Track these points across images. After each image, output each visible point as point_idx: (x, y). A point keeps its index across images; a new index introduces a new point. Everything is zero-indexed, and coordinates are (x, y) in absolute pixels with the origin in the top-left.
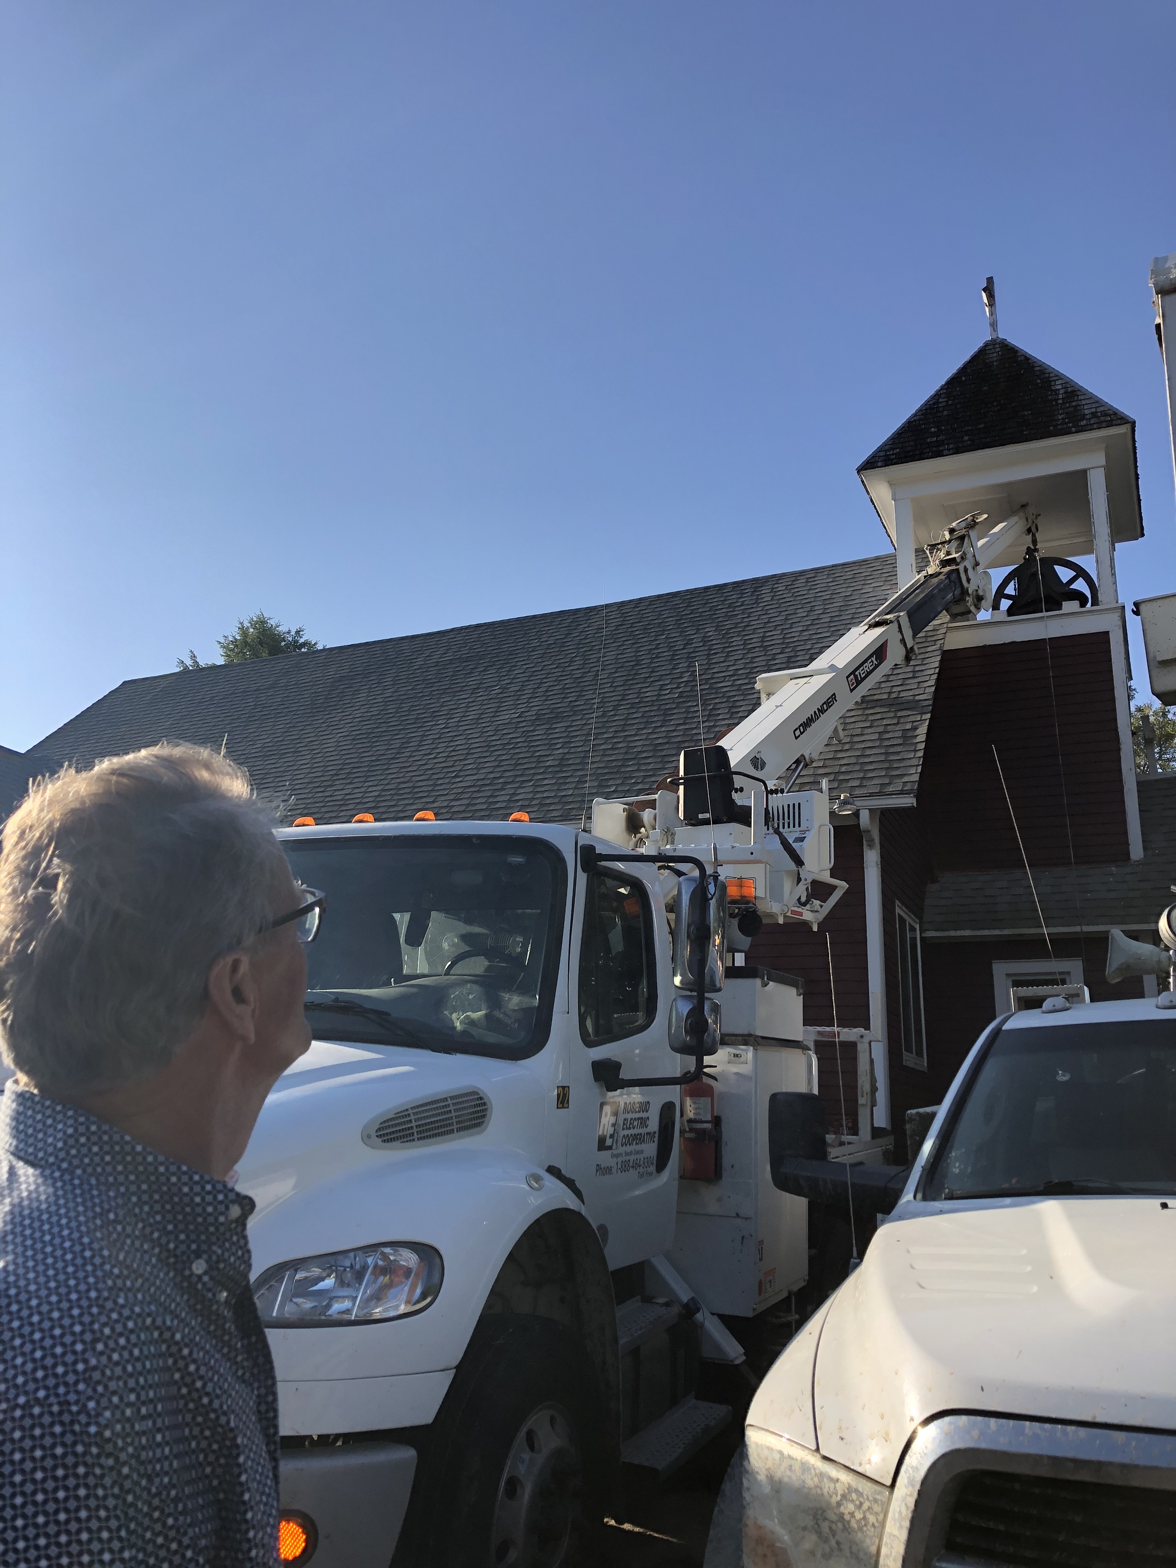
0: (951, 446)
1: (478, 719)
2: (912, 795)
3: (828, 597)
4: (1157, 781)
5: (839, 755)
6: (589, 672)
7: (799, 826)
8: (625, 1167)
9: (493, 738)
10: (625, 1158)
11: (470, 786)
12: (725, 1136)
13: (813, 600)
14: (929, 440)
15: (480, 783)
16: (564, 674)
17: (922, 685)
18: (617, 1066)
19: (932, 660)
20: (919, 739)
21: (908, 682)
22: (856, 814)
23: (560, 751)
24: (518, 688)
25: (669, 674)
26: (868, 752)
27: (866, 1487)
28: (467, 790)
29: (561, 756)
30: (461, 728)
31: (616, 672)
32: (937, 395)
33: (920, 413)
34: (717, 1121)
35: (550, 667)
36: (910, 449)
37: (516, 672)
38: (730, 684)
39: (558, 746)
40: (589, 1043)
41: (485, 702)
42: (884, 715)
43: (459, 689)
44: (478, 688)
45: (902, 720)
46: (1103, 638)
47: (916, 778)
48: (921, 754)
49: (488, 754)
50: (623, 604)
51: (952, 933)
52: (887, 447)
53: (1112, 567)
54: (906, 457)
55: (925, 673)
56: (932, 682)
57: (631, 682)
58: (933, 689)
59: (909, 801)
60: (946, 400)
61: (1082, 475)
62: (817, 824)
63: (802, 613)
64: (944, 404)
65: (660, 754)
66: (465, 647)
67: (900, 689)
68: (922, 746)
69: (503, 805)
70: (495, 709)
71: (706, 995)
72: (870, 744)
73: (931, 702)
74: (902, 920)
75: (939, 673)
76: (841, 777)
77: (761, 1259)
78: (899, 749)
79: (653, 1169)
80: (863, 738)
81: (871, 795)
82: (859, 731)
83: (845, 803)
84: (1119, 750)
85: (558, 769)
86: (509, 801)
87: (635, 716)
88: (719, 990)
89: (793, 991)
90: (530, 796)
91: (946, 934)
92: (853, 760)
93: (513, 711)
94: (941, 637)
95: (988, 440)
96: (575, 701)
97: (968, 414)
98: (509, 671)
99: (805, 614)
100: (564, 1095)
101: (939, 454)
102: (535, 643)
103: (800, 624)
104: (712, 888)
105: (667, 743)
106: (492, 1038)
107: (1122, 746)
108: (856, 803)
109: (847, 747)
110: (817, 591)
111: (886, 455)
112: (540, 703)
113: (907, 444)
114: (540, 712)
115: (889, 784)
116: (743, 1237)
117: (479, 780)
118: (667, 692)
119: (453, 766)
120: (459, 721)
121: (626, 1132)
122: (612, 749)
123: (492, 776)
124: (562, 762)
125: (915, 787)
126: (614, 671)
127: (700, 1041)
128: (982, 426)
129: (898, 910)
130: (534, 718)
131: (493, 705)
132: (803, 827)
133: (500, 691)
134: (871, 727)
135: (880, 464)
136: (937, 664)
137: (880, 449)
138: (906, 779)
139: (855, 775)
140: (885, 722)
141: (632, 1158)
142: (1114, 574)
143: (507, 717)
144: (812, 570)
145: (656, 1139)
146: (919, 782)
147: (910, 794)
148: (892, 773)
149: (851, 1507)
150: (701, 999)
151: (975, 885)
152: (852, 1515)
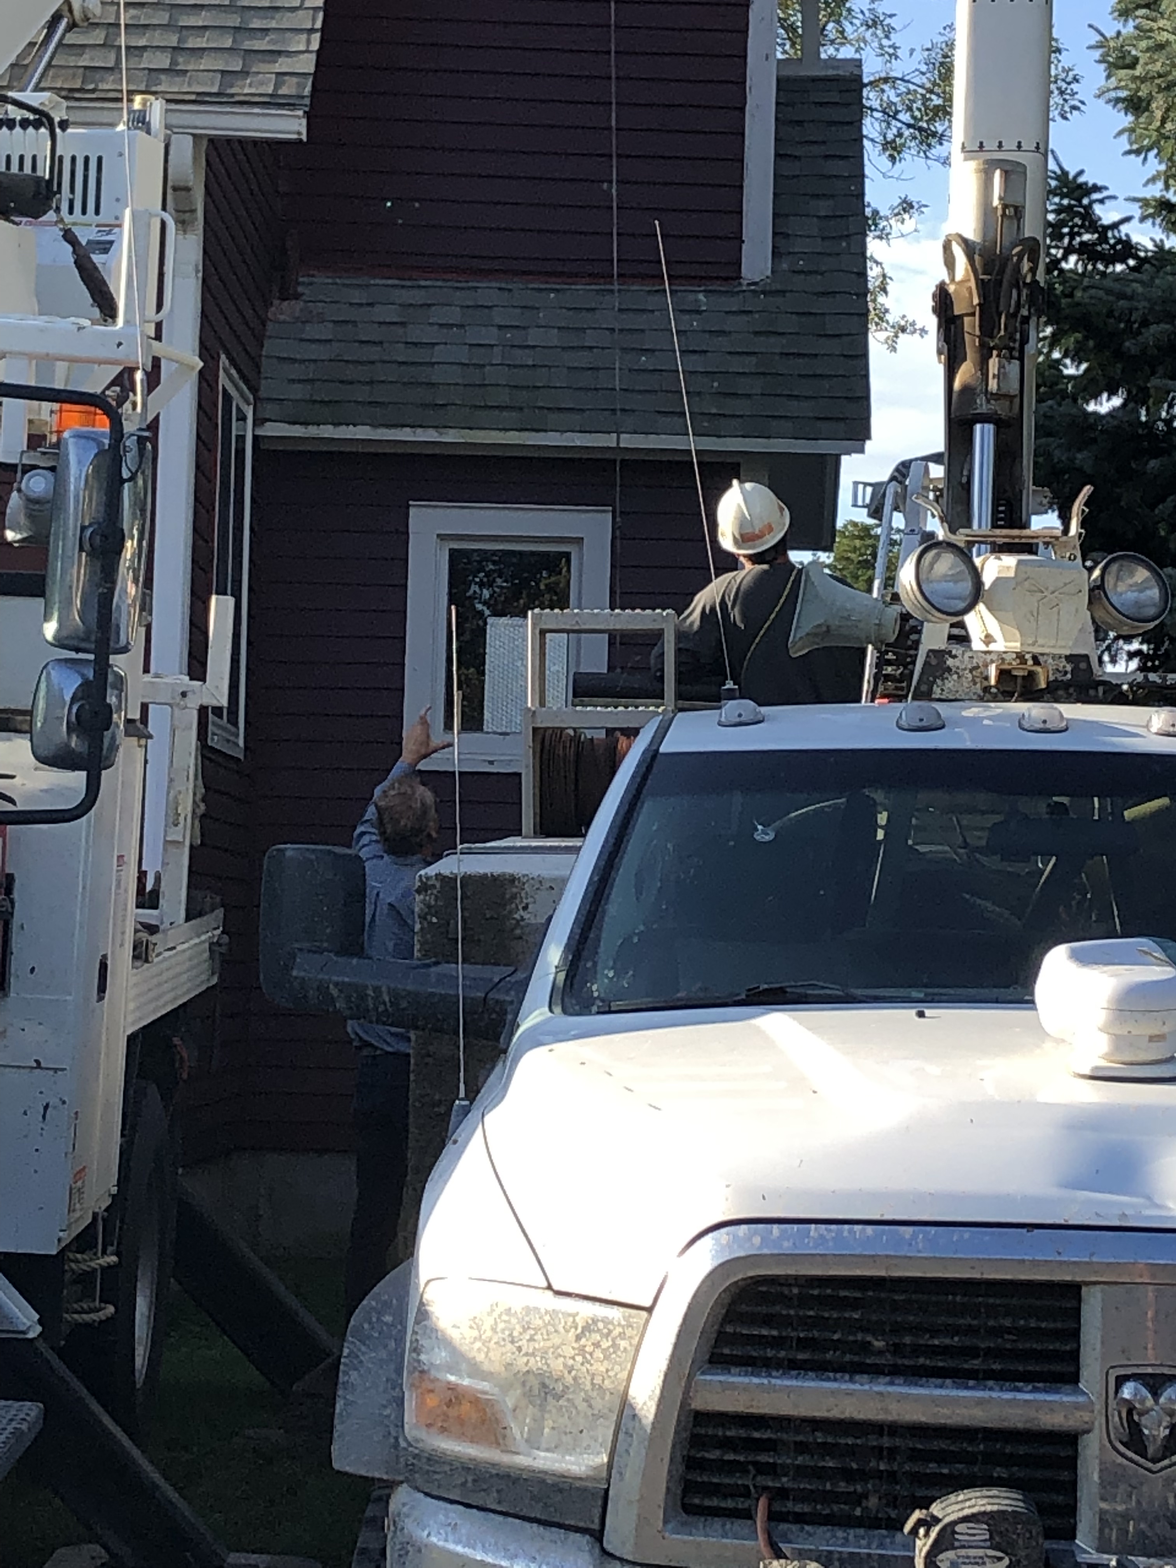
2: (300, 113)
4: (814, 80)
7: (97, 212)
27: (616, 1313)
34: (8, 883)
47: (307, 63)
51: (327, 431)
59: (292, 126)
71: (108, 659)
74: (227, 401)
77: (74, 1147)
81: (200, 99)
115: (244, 73)
116: (46, 1107)
125: (307, 90)
127: (97, 744)
129: (223, 382)
132: (106, 217)
138: (283, 65)
146: (315, 74)
147: (292, 106)
148: (248, 45)
149: (597, 1337)
150: (102, 667)
151: (390, 314)
152: (597, 1345)
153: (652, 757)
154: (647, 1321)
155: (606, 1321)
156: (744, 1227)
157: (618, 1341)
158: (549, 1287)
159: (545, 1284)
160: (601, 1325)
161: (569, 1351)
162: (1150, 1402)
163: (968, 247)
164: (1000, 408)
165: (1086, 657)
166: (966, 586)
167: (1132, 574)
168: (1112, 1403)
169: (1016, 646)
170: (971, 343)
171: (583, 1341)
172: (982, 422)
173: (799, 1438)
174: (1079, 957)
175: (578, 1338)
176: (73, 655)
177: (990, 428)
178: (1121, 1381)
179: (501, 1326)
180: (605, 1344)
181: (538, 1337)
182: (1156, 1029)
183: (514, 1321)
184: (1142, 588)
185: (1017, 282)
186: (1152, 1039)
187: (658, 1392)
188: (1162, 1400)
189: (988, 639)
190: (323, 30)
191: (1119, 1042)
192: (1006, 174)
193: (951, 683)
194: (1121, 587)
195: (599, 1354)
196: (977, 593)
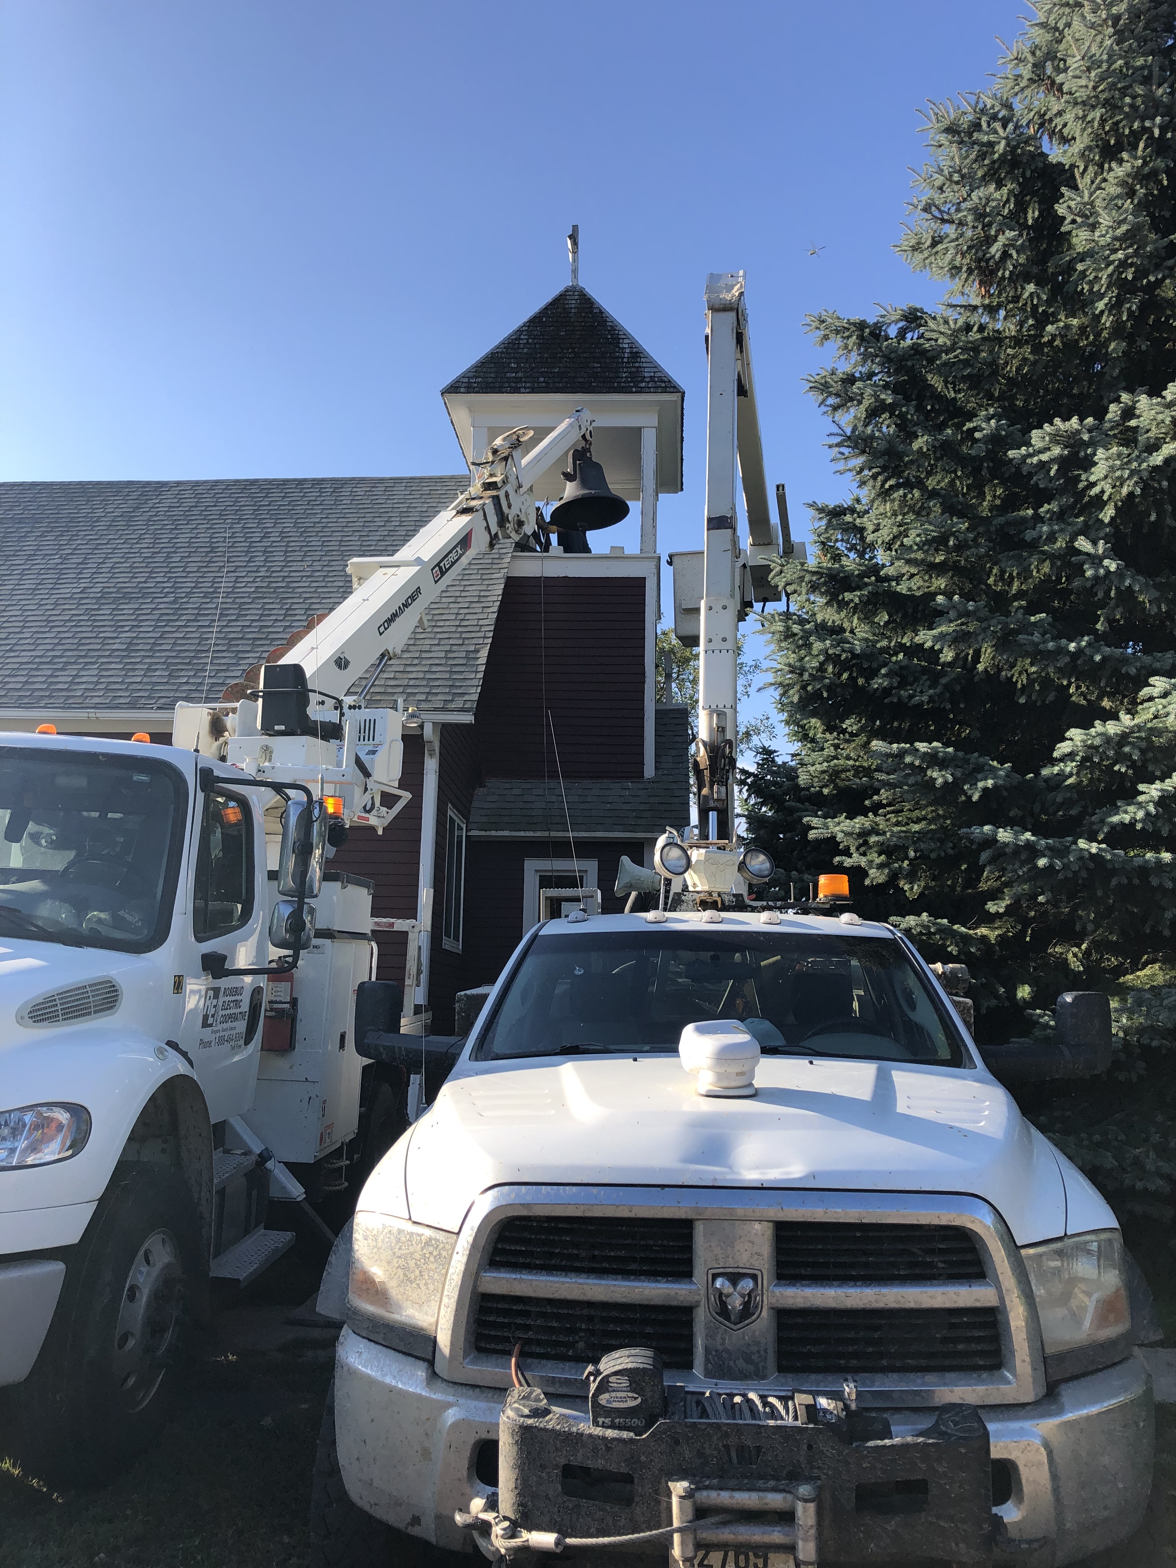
0: (528, 385)
1: (35, 589)
2: (471, 713)
3: (405, 510)
4: (671, 710)
5: (409, 669)
6: (159, 553)
7: (373, 740)
8: (221, 1041)
9: (54, 612)
10: (222, 1034)
11: (27, 663)
12: (299, 1016)
13: (390, 510)
14: (508, 375)
15: (37, 660)
16: (132, 551)
17: (486, 610)
18: (223, 958)
19: (496, 587)
20: (480, 661)
21: (473, 605)
22: (421, 727)
23: (128, 635)
24: (80, 561)
25: (245, 566)
26: (434, 669)
27: (441, 1236)
28: (23, 667)
29: (129, 640)
30: (14, 598)
31: (189, 557)
32: (519, 331)
33: (502, 346)
34: (294, 1002)
35: (117, 541)
36: (491, 380)
37: (78, 542)
38: (307, 584)
39: (127, 629)
40: (199, 940)
41: (42, 572)
42: (451, 635)
43: (12, 553)
44: (34, 555)
45: (466, 642)
46: (640, 583)
47: (475, 697)
48: (481, 675)
49: (47, 629)
50: (197, 484)
51: (493, 833)
52: (470, 374)
53: (654, 520)
54: (487, 388)
55: (489, 599)
56: (496, 609)
57: (205, 570)
58: (495, 615)
59: (468, 718)
60: (526, 337)
61: (637, 432)
62: (388, 740)
63: (379, 522)
64: (525, 341)
65: (234, 649)
66: (19, 506)
67: (466, 611)
68: (483, 668)
69: (66, 686)
70: (54, 581)
71: (306, 900)
72: (437, 662)
73: (492, 628)
74: (452, 821)
75: (501, 601)
76: (409, 691)
77: (323, 1116)
78: (462, 669)
79: (242, 1042)
80: (430, 655)
81: (436, 709)
82: (427, 648)
83: (412, 716)
84: (644, 683)
85: (125, 654)
86: (71, 682)
87: (209, 606)
88: (316, 896)
89: (365, 891)
90: (95, 679)
91: (488, 833)
92: (421, 675)
93: (75, 585)
94: (505, 565)
95: (561, 385)
96: (145, 582)
97: (546, 355)
98: (70, 540)
99: (382, 524)
100: (179, 983)
101: (516, 390)
102: (99, 513)
103: (378, 533)
104: (316, 812)
105: (242, 638)
106: (118, 935)
107: (647, 680)
108: (422, 716)
109: (416, 662)
110: (395, 501)
111: (469, 382)
112: (106, 580)
113: (489, 375)
114: (106, 590)
115: (452, 701)
116: (310, 1099)
117: (36, 657)
118: (243, 585)
119: (6, 639)
120: (13, 589)
121: (224, 1012)
122: (183, 638)
123: (51, 653)
124: (130, 647)
125: (475, 706)
126: (187, 554)
127: (298, 938)
128: (557, 370)
129: (450, 813)
130: (99, 595)
131: (53, 576)
132: (376, 741)
133: (60, 561)
134: (438, 645)
135: (462, 390)
136: (500, 592)
137: (463, 376)
138: (466, 698)
139: (422, 690)
140: (451, 642)
141: (226, 1034)
142: (654, 527)
143: (68, 590)
144: (390, 479)
145: (246, 1018)
146: (478, 701)
147: (469, 711)
148: (454, 691)
149: (431, 1249)
150: (301, 903)
151: (516, 791)
152: (431, 1253)
153: (535, 936)
154: (456, 1241)
155: (437, 1240)
156: (507, 1187)
157: (442, 1252)
158: (410, 1219)
159: (408, 1217)
160: (433, 1242)
161: (417, 1256)
162: (731, 1290)
163: (705, 744)
164: (719, 805)
165: (741, 895)
166: (684, 862)
167: (758, 857)
168: (710, 1291)
169: (706, 888)
170: (707, 779)
171: (425, 1251)
172: (713, 810)
173: (538, 1309)
174: (700, 1031)
175: (422, 1249)
176: (290, 898)
177: (715, 813)
178: (715, 1276)
179: (387, 1240)
180: (435, 1253)
181: (403, 1248)
182: (739, 1070)
183: (392, 1237)
184: (762, 863)
185: (724, 756)
186: (737, 1074)
187: (460, 1283)
188: (738, 1288)
189: (695, 885)
190: (482, 686)
191: (720, 1076)
192: (718, 715)
193: (684, 906)
194: (753, 863)
195: (432, 1259)
196: (689, 865)
